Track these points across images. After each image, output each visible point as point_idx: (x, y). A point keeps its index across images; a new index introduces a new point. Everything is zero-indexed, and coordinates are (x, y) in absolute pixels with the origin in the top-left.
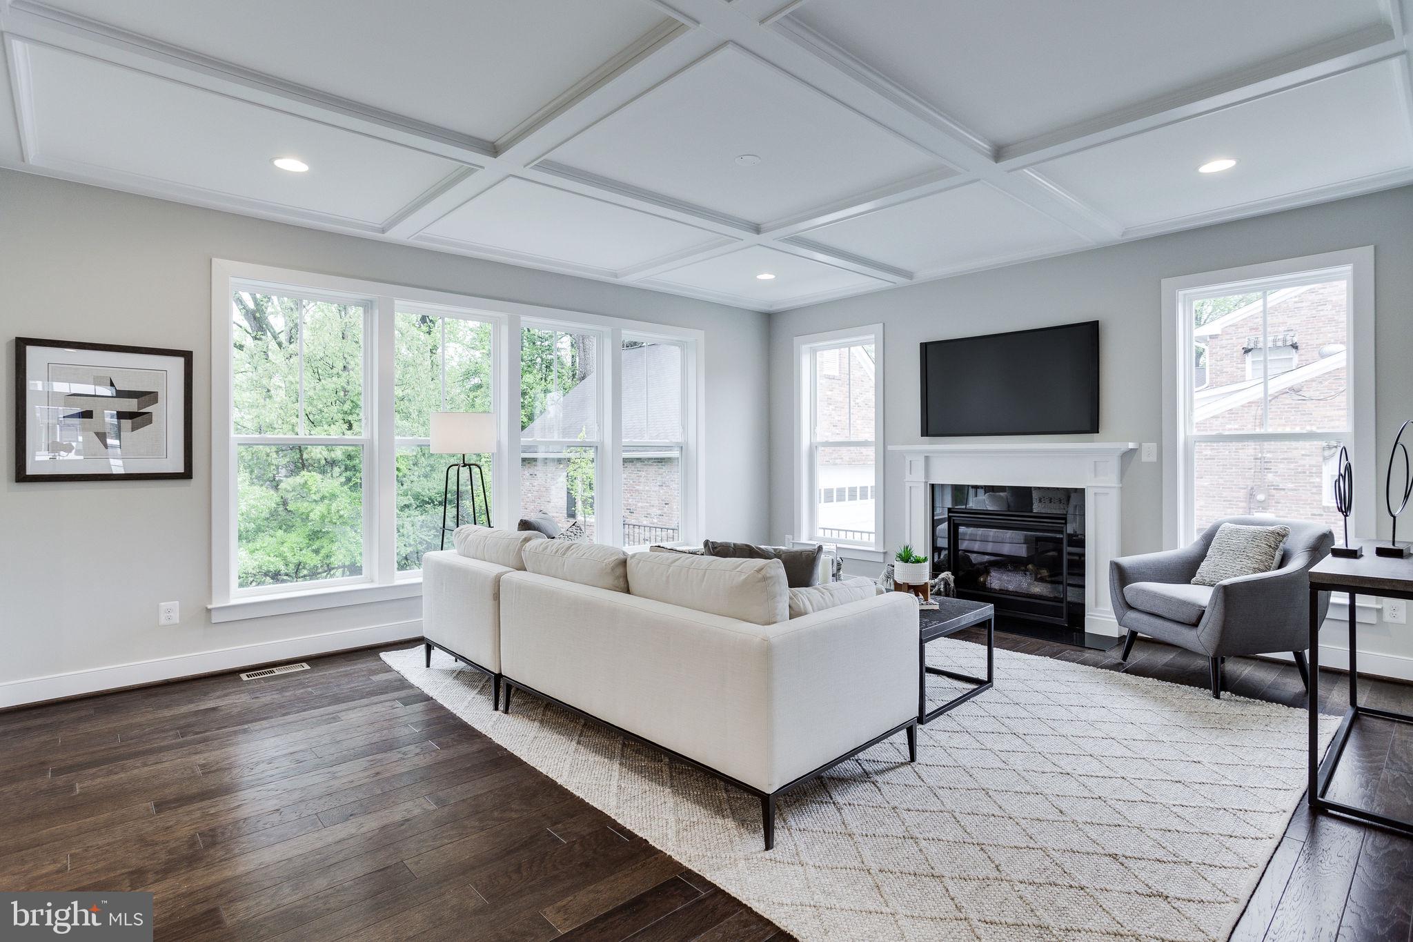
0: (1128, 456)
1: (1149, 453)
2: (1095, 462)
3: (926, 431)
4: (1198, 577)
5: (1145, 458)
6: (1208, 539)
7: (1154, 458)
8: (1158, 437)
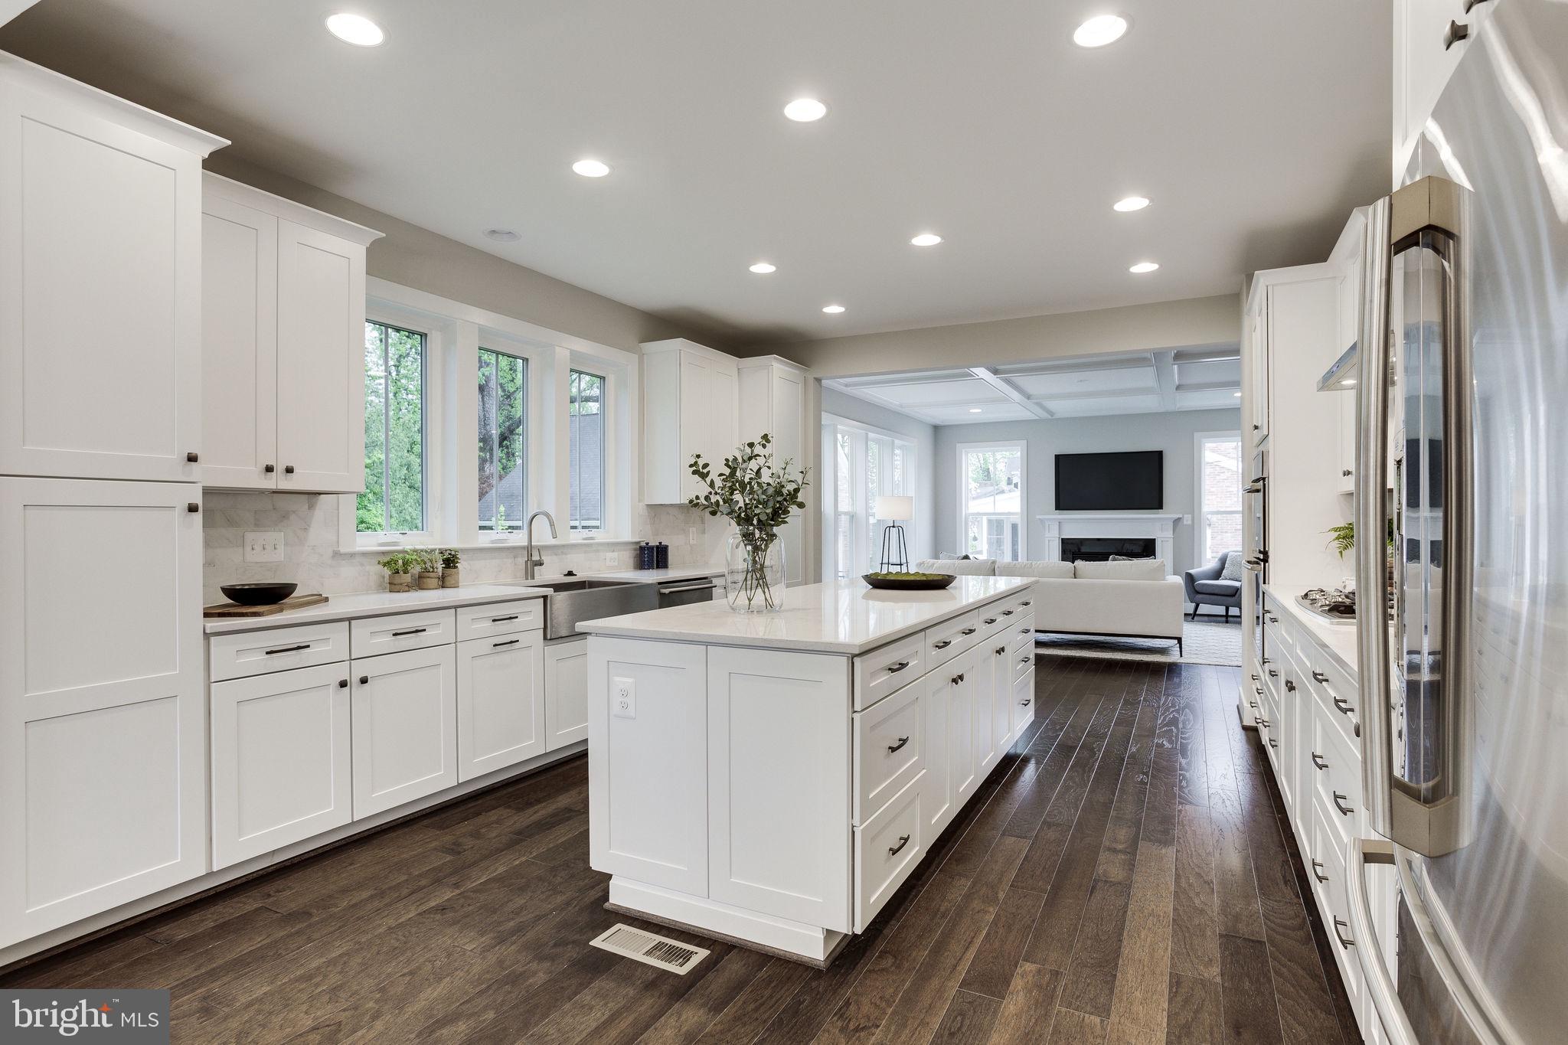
0: (1177, 521)
1: (1187, 520)
2: (1162, 525)
3: (1059, 507)
4: (1222, 577)
5: (1185, 523)
6: (1223, 561)
7: (1190, 522)
8: (1192, 513)
